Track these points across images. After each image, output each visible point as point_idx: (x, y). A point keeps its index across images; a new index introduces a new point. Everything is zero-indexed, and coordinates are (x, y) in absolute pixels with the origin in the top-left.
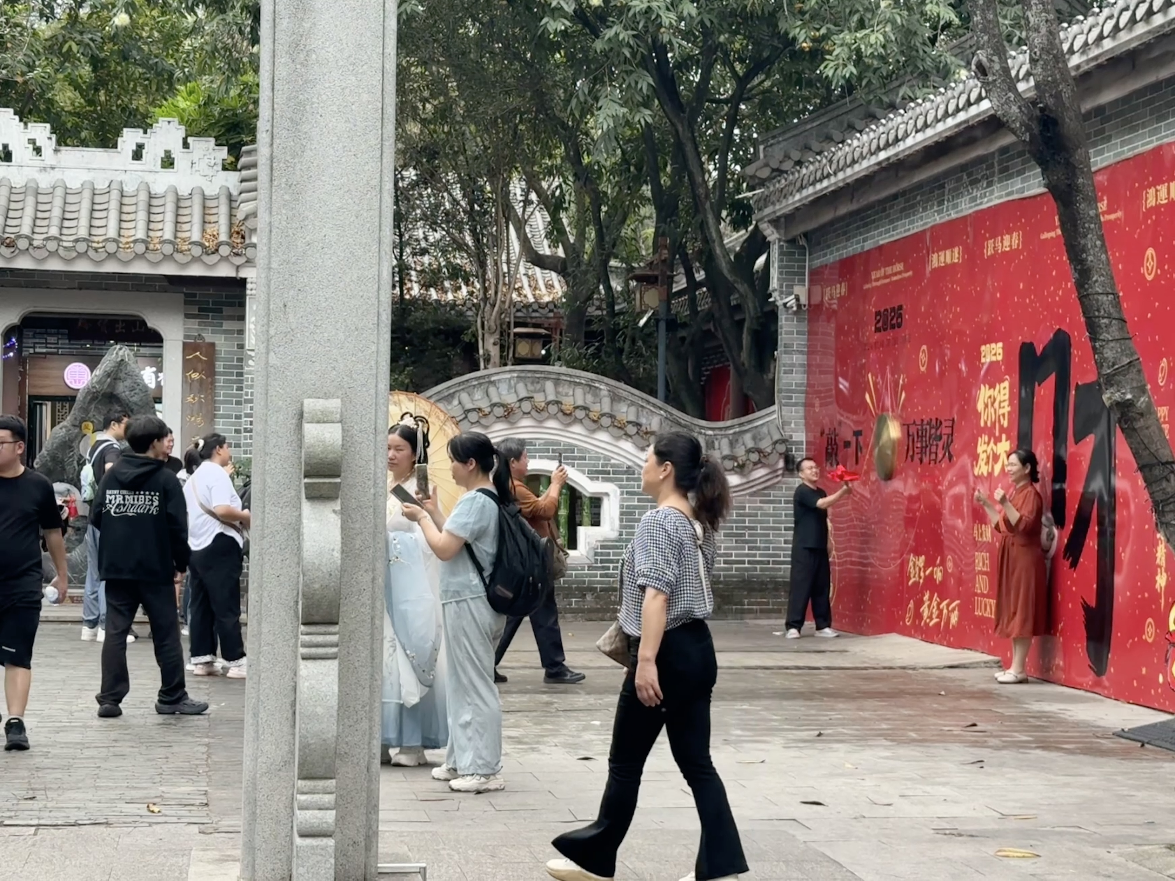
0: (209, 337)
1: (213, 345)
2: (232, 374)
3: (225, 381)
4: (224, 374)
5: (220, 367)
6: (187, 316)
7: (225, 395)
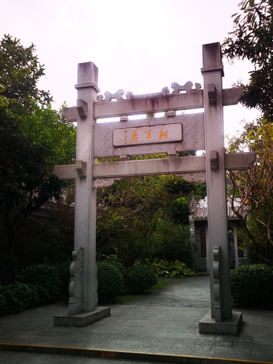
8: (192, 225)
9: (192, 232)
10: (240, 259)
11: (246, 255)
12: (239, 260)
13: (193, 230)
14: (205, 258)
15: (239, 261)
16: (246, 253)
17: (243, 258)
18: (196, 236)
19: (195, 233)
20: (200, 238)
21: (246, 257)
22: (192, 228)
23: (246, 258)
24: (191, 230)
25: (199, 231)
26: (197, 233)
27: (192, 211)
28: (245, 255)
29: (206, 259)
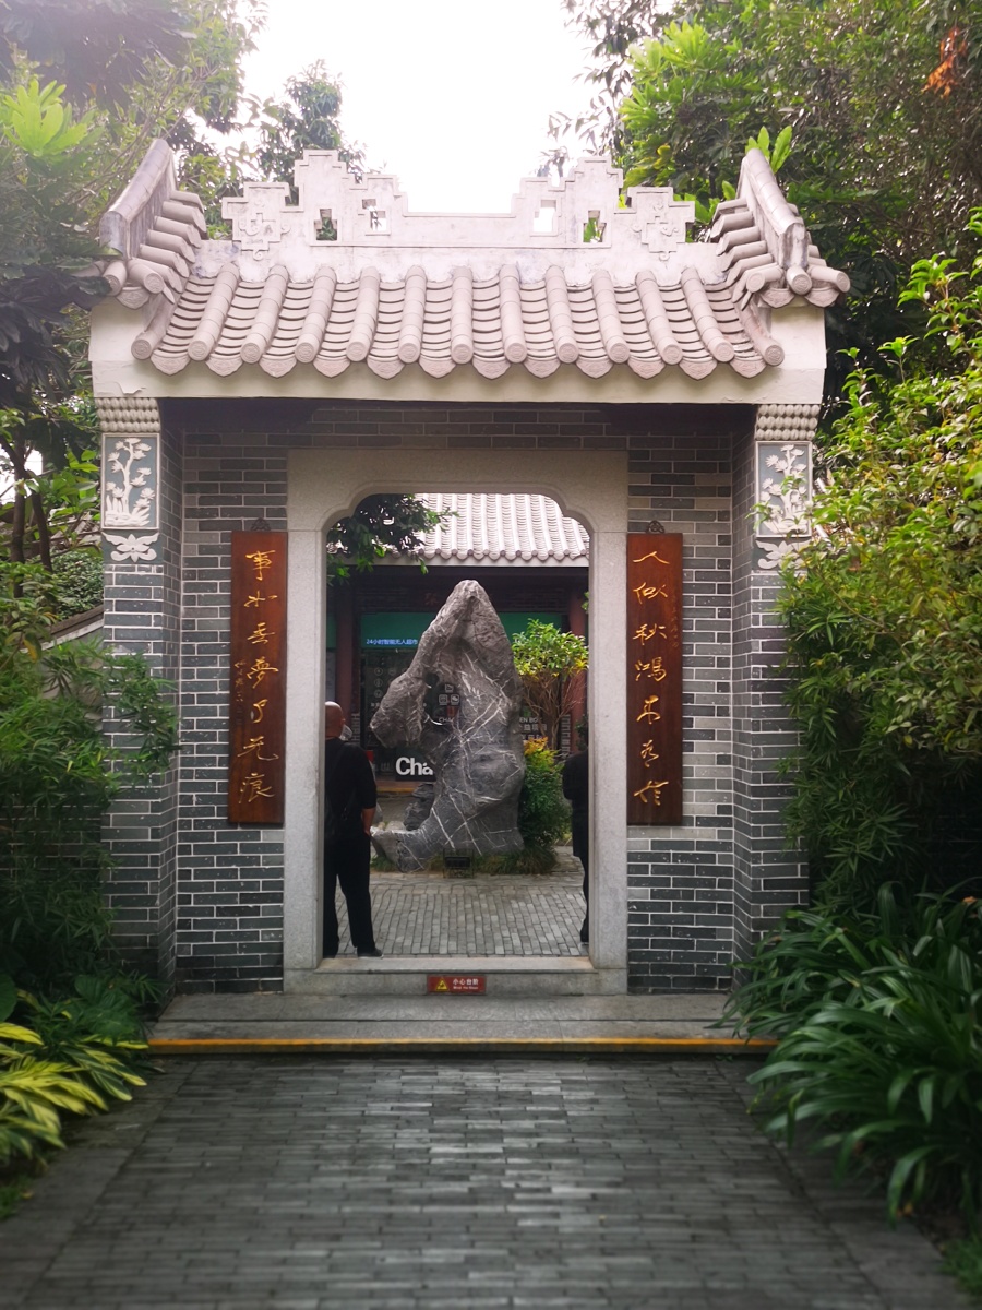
0: (670, 525)
1: (679, 537)
2: (711, 588)
3: (700, 601)
4: (698, 588)
5: (691, 576)
6: (634, 491)
7: (700, 625)
8: (124, 456)
9: (125, 533)
10: (645, 840)
11: (709, 808)
12: (631, 857)
13: (138, 519)
14: (266, 836)
15: (636, 865)
16: (708, 784)
17: (672, 835)
18: (171, 583)
19: (169, 550)
20: (219, 620)
21: (705, 822)
22: (125, 496)
23: (711, 834)
24: (116, 513)
25: (217, 538)
26: (189, 562)
27: (132, 279)
28: (696, 804)
29: (279, 847)
